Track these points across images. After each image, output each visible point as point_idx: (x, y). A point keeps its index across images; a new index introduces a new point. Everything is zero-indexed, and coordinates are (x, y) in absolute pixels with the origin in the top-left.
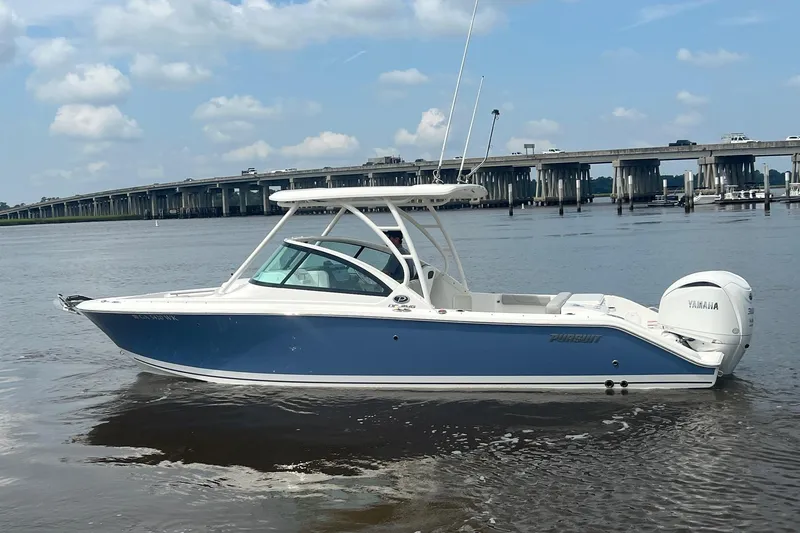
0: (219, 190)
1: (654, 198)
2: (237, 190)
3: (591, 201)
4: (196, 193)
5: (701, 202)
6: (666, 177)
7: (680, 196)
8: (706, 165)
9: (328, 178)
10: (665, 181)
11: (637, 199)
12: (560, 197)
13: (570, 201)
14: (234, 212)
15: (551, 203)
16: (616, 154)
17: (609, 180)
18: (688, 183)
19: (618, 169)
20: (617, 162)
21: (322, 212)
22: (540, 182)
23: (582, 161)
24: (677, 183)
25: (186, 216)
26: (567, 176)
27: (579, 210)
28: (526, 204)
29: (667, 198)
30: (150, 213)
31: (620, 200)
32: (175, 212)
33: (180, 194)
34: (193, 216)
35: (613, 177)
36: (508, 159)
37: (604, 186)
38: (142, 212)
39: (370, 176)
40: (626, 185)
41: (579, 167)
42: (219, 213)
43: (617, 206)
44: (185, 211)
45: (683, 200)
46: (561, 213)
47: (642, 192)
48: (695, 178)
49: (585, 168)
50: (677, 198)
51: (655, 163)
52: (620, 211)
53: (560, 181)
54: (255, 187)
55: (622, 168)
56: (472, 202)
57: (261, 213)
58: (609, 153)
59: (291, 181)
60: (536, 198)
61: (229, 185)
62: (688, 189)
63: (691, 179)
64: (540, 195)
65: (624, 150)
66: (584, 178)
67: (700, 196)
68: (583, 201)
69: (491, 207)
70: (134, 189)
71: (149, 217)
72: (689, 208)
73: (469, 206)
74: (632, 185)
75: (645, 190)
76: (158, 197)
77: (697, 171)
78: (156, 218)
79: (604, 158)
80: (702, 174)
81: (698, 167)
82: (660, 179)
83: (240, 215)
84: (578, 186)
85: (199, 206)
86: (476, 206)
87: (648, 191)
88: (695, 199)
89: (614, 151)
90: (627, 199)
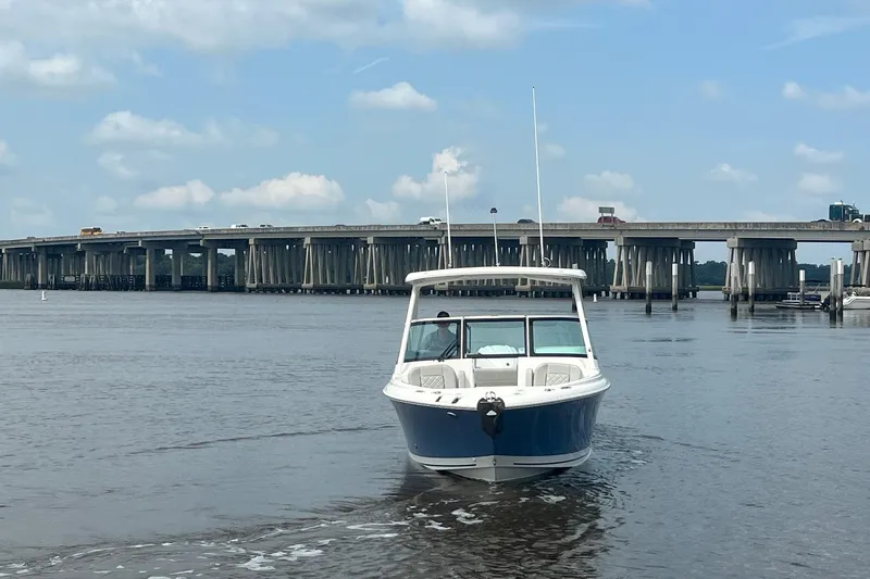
0: (142, 251)
1: (786, 297)
2: (168, 252)
3: (694, 296)
4: (106, 254)
5: (855, 306)
6: (804, 267)
7: (824, 295)
8: (864, 252)
9: (307, 241)
10: (802, 273)
11: (759, 296)
12: (648, 287)
13: (662, 295)
14: (162, 284)
15: (635, 295)
16: (734, 228)
17: (722, 267)
18: (837, 275)
19: (736, 251)
20: (734, 241)
21: (295, 291)
22: (620, 263)
23: (682, 236)
24: (819, 275)
25: (88, 287)
26: (659, 257)
27: (675, 308)
28: (599, 295)
29: (804, 297)
30: (34, 279)
31: (736, 297)
32: (72, 279)
33: (82, 254)
34: (99, 287)
35: (727, 261)
36: (574, 227)
37: (715, 274)
38: (23, 277)
39: (370, 240)
40: (744, 274)
41: (679, 244)
42: (138, 285)
43: (729, 306)
44: (87, 280)
45: (827, 300)
46: (649, 310)
47: (769, 287)
48: (847, 269)
49: (687, 247)
50: (818, 298)
51: (788, 246)
52: (734, 313)
53: (649, 265)
54: (197, 248)
55: (741, 249)
56: (519, 287)
57: (203, 288)
58: (723, 227)
59: (251, 242)
60: (614, 287)
61: (158, 244)
62: (835, 286)
63: (840, 271)
64: (619, 282)
65: (745, 224)
66: (685, 260)
67: (853, 297)
68: (683, 295)
69: (546, 296)
70: (13, 242)
71: (34, 286)
72: (835, 315)
73: (515, 293)
74: (754, 276)
75: (774, 284)
76: (48, 256)
77: (850, 262)
78: (44, 287)
79: (715, 233)
80: (858, 266)
81: (852, 254)
82: (795, 268)
83: (170, 288)
84: (675, 272)
85: (110, 272)
86: (524, 294)
87: (777, 285)
88: (845, 301)
89: (730, 224)
90: (746, 297)
